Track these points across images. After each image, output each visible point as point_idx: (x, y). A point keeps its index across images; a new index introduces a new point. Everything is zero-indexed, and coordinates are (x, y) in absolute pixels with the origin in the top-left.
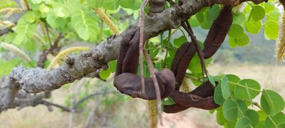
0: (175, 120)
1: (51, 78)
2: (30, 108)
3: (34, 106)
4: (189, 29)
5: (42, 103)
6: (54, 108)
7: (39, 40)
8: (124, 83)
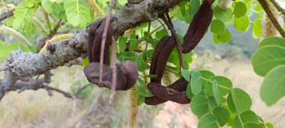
0: (177, 114)
1: (36, 63)
2: (31, 92)
3: (35, 89)
4: (169, 22)
5: (43, 87)
6: (54, 92)
7: (39, 25)
8: (91, 72)
